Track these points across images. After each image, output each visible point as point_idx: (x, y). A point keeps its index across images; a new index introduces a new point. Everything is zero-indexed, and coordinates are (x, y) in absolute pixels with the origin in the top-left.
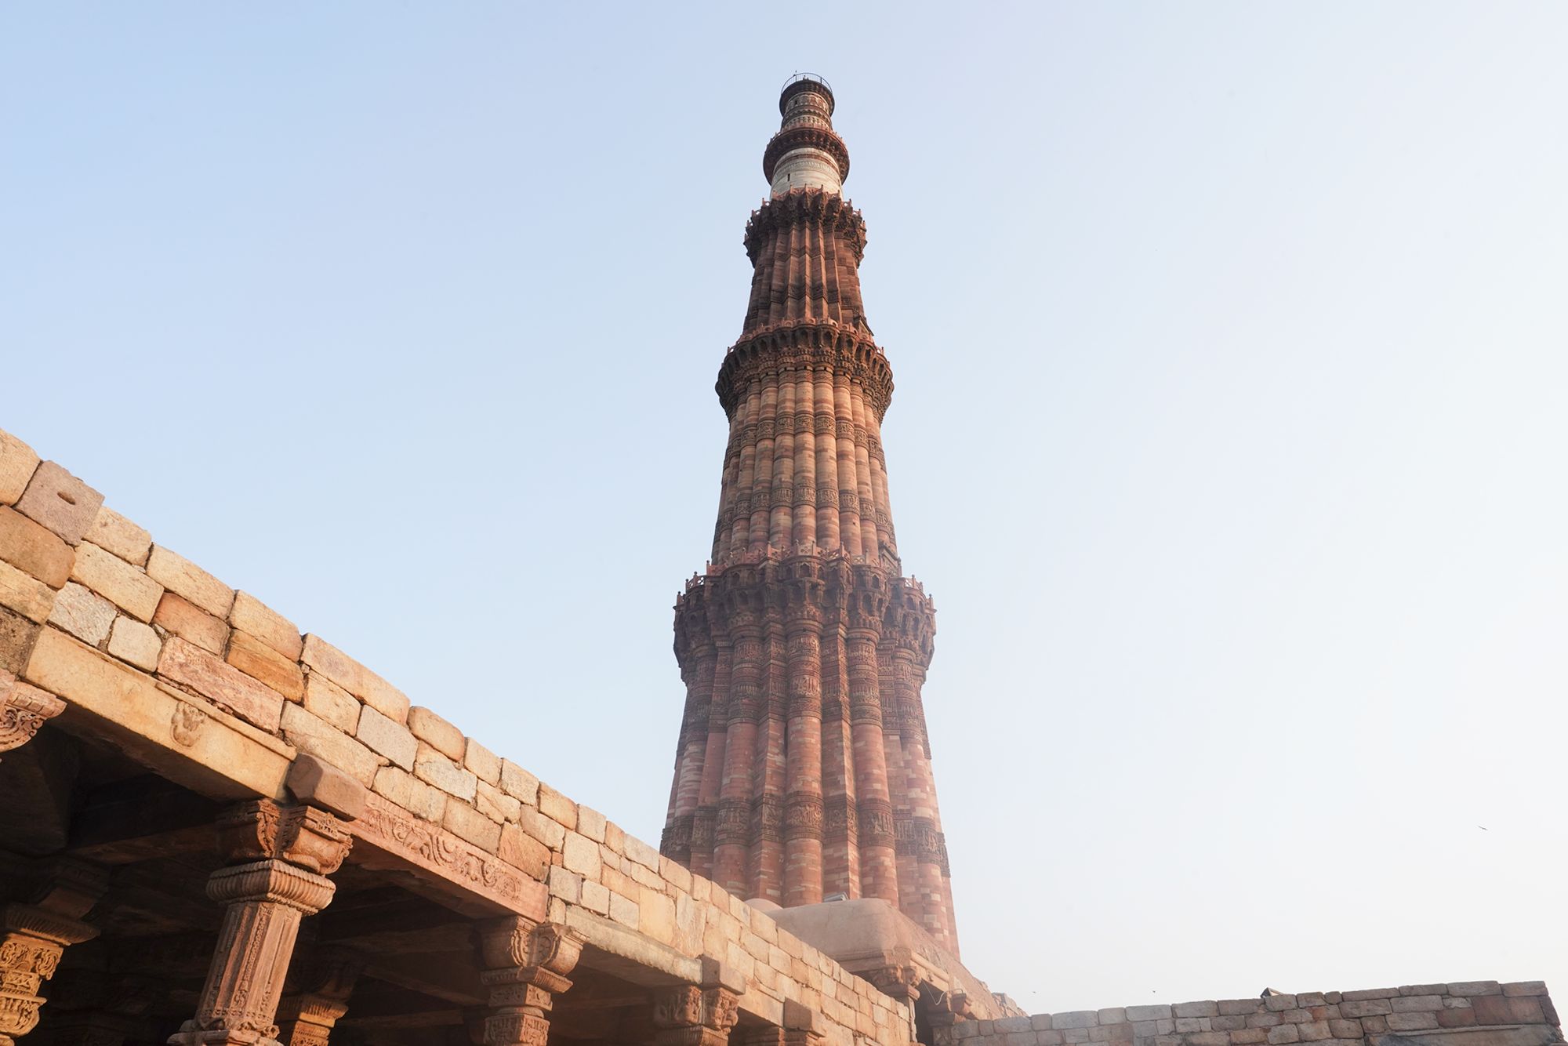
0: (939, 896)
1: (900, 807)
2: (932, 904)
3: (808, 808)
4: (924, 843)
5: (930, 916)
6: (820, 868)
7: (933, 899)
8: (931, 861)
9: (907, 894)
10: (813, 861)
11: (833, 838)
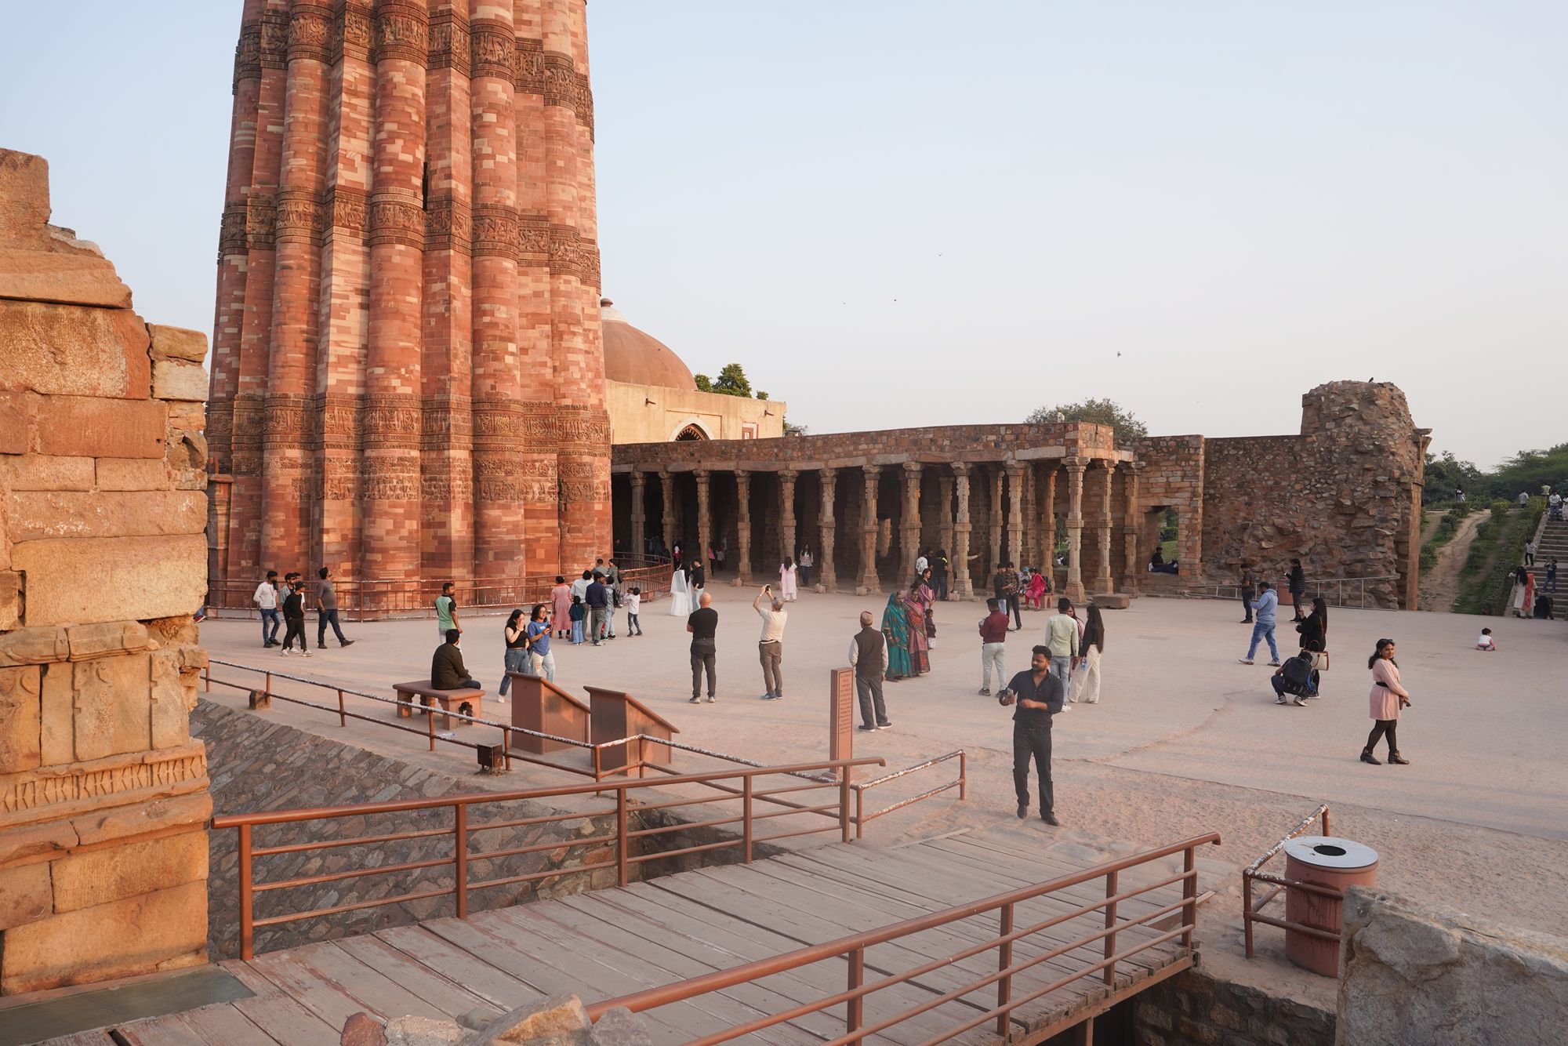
0: (495, 115)
1: (441, 8)
2: (483, 126)
3: (302, 21)
4: (481, 52)
5: (480, 140)
6: (317, 94)
7: (484, 120)
8: (487, 74)
9: (438, 116)
10: (306, 87)
11: (332, 57)
